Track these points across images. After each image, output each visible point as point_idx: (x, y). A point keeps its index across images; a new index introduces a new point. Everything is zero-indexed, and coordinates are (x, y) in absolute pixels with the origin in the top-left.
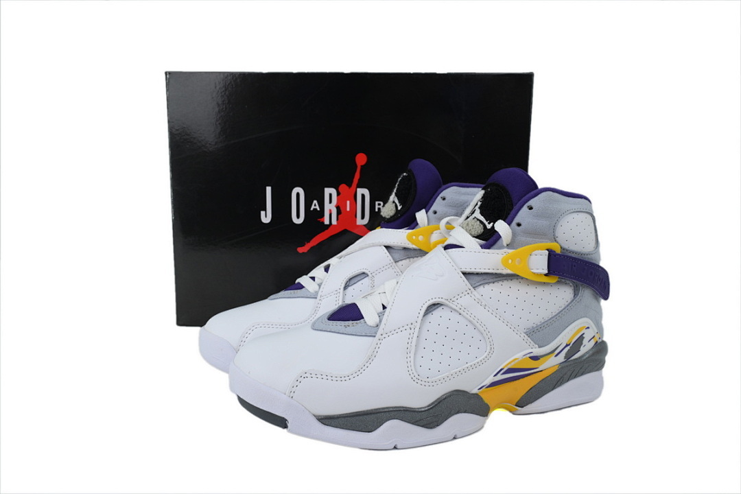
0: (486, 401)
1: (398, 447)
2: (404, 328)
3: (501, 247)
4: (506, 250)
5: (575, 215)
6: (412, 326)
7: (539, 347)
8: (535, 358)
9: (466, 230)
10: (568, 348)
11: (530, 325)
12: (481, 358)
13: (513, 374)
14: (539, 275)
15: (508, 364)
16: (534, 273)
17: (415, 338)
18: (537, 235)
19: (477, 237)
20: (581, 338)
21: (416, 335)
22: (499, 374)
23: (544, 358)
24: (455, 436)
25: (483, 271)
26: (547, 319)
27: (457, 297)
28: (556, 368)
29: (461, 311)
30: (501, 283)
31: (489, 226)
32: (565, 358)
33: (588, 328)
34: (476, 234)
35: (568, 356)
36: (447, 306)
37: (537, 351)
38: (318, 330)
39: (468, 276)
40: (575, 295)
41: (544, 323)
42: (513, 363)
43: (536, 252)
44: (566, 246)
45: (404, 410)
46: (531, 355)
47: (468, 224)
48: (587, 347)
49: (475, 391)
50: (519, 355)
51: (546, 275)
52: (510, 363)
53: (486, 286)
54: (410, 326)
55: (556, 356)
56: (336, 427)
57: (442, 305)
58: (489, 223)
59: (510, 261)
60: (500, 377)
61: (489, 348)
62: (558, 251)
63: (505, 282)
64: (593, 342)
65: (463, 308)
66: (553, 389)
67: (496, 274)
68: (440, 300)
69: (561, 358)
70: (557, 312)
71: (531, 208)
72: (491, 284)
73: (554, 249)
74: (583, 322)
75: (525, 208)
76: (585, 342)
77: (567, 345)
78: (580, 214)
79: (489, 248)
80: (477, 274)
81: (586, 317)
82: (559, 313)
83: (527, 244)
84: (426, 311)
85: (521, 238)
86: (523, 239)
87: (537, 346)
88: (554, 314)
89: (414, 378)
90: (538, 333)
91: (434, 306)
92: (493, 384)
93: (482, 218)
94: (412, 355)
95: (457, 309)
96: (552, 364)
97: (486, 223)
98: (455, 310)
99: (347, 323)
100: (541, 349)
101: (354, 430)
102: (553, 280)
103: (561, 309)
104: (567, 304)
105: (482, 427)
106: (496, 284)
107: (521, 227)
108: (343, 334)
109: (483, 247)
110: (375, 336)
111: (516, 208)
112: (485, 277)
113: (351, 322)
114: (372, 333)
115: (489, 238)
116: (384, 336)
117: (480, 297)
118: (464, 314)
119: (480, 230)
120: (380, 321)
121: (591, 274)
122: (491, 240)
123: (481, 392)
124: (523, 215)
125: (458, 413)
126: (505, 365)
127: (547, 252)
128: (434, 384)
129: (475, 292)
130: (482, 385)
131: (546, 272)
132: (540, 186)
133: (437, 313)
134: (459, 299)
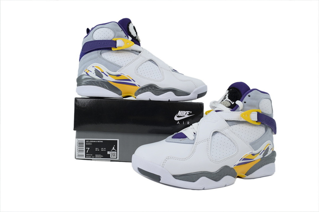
0: (236, 172)
1: (205, 189)
2: (205, 141)
3: (239, 111)
4: (241, 112)
5: (265, 99)
6: (208, 140)
7: (255, 150)
8: (253, 155)
9: (224, 105)
10: (264, 152)
11: (251, 141)
12: (234, 153)
13: (246, 161)
14: (254, 121)
15: (244, 157)
16: (253, 121)
17: (210, 145)
18: (252, 106)
19: (228, 107)
20: (268, 148)
21: (210, 143)
22: (241, 161)
23: (256, 155)
24: (226, 185)
25: (233, 120)
26: (257, 139)
27: (224, 129)
28: (260, 160)
29: (226, 135)
30: (239, 125)
31: (233, 103)
32: (263, 156)
33: (270, 144)
34: (228, 106)
35: (264, 155)
36: (220, 133)
37: (254, 152)
38: (169, 142)
39: (227, 122)
40: (266, 131)
41: (256, 141)
42: (246, 156)
43: (253, 112)
44: (263, 111)
45: (208, 173)
46: (252, 153)
47: (224, 103)
48: (270, 152)
49: (232, 167)
50: (248, 153)
51: (257, 122)
52: (245, 156)
53: (234, 126)
54: (207, 140)
55: (260, 155)
56: (181, 180)
57: (218, 132)
58: (233, 102)
59: (244, 116)
60: (241, 162)
61: (237, 149)
62: (261, 113)
63: (241, 124)
64: (272, 151)
65: (226, 134)
66: (259, 169)
67: (238, 121)
68: (218, 130)
69: (261, 156)
70: (260, 137)
71: (249, 96)
72: (236, 125)
73: (259, 112)
74: (268, 142)
75: (247, 96)
76: (269, 150)
77: (264, 151)
78: (267, 99)
79: (234, 111)
80: (230, 121)
81: (269, 140)
82: (261, 137)
83: (249, 109)
84: (213, 134)
85: (247, 107)
86: (247, 108)
87: (254, 150)
88: (259, 138)
89: (211, 160)
90: (254, 144)
91: (215, 132)
92: (239, 164)
93: (230, 100)
94: (209, 151)
95: (224, 134)
96: (258, 158)
97: (231, 102)
98: (223, 134)
99: (180, 139)
100: (255, 151)
101: (188, 181)
102: (259, 124)
103: (261, 136)
104: (263, 134)
105: (234, 183)
106: (237, 125)
107: (246, 103)
108: (180, 143)
109: (231, 111)
110: (194, 144)
111: (243, 96)
112: (233, 122)
113: (182, 139)
114: (192, 142)
115: (233, 107)
116: (198, 143)
117: (232, 130)
118: (227, 136)
119: (229, 105)
120: (195, 138)
121: (272, 122)
122: (234, 108)
123: (234, 168)
124: (246, 98)
125: (227, 175)
126: (243, 156)
127: (257, 113)
128: (218, 162)
129: (230, 128)
130: (235, 164)
131: (257, 120)
132: (251, 88)
133: (217, 135)
134: (225, 130)
